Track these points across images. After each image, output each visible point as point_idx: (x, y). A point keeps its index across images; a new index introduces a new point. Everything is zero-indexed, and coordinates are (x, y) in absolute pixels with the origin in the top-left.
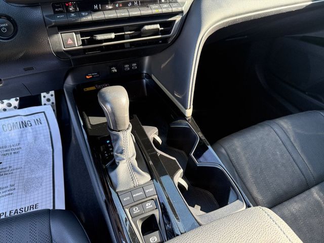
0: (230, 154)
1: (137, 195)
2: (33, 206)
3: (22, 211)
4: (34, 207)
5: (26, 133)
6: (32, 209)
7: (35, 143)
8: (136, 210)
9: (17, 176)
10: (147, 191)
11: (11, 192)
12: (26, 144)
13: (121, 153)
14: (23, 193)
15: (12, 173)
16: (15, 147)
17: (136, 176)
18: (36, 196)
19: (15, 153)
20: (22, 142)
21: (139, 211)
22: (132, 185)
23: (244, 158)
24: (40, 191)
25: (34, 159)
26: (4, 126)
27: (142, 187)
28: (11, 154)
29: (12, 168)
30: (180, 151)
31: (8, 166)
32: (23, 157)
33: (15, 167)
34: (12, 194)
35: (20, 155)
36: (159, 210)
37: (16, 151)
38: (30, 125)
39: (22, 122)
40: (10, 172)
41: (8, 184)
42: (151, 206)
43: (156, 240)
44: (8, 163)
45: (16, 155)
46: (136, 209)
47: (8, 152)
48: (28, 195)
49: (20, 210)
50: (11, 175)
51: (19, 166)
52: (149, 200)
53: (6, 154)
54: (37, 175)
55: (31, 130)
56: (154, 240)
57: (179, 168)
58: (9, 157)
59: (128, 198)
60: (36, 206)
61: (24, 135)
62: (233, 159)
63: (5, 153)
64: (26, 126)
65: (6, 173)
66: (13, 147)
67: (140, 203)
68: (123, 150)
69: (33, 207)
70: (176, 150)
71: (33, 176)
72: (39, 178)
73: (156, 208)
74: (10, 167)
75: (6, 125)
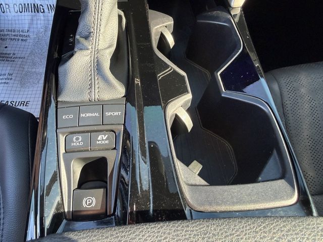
0: (285, 94)
1: (88, 115)
2: (24, 102)
3: (13, 105)
4: (25, 104)
5: (37, 20)
6: (22, 105)
7: (45, 33)
8: (78, 141)
9: (18, 66)
10: (107, 114)
11: (7, 81)
12: (35, 33)
13: (87, 38)
14: (19, 86)
15: (14, 61)
16: (24, 34)
17: (99, 83)
18: (30, 92)
19: (22, 40)
20: (31, 30)
21: (82, 144)
22: (86, 98)
23: (306, 106)
24: (35, 89)
25: (40, 51)
26: (15, 5)
27: (103, 105)
28: (18, 40)
29: (15, 56)
30: (203, 70)
31: (12, 52)
32: (30, 47)
33: (19, 56)
34: (7, 83)
35: (27, 44)
36: (118, 153)
37: (24, 38)
38: (42, 11)
39: (34, 5)
40: (12, 59)
41: (7, 72)
42: (107, 142)
43: (93, 205)
44: (13, 49)
45: (24, 43)
46: (77, 139)
47: (16, 37)
48: (22, 89)
49: (11, 103)
50: (12, 62)
51: (23, 56)
52: (107, 131)
53: (14, 39)
54: (38, 70)
55: (42, 18)
56: (90, 204)
57: (186, 91)
58: (16, 43)
59: (71, 116)
60: (27, 103)
61: (35, 22)
62: (288, 102)
63: (13, 37)
64: (38, 12)
65: (8, 59)
66: (21, 33)
67: (88, 132)
68: (90, 33)
69: (23, 104)
70: (197, 66)
71: (34, 70)
72: (39, 74)
73: (115, 149)
74: (14, 54)
75: (18, 5)
